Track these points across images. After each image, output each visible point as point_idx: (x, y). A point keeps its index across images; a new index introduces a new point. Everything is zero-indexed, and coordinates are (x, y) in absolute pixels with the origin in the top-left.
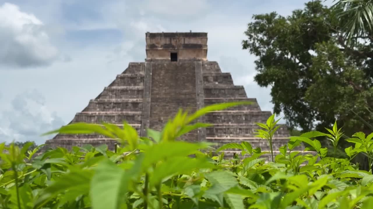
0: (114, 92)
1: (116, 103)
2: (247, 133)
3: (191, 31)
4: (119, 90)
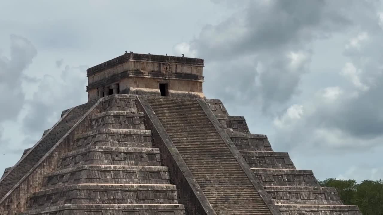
1: (126, 153)
2: (297, 198)
3: (183, 55)
4: (120, 134)
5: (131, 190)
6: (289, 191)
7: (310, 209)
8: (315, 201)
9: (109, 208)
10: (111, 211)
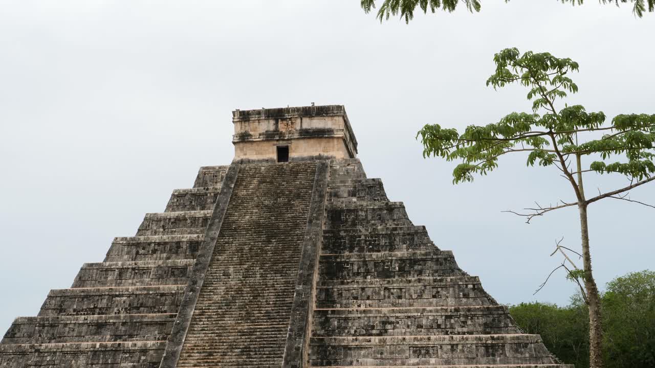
0: (162, 223)
1: (158, 244)
2: (399, 298)
3: (313, 103)
5: (123, 295)
6: (386, 286)
7: (406, 314)
8: (431, 300)
9: (71, 321)
10: (71, 326)
